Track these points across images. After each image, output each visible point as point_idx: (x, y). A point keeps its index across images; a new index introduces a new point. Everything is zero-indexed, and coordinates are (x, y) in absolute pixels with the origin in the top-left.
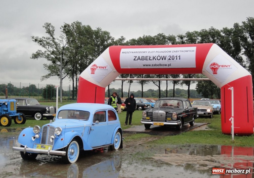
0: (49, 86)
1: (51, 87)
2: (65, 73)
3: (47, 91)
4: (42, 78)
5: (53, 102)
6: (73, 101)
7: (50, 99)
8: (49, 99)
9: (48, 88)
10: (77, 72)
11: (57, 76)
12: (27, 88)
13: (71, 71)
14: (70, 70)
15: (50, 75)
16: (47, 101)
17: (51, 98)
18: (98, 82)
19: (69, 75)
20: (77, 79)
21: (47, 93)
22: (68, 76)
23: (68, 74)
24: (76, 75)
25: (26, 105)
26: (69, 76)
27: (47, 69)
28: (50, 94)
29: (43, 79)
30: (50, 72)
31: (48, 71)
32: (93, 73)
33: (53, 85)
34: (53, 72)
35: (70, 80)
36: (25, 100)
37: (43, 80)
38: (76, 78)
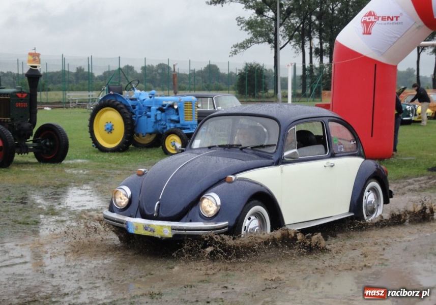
0: (251, 66)
1: (254, 68)
2: (284, 37)
3: (247, 79)
4: (234, 49)
5: (261, 102)
6: (305, 99)
7: (254, 96)
8: (249, 97)
9: (249, 71)
10: (312, 34)
11: (267, 43)
12: (200, 73)
13: (299, 31)
14: (297, 29)
15: (250, 41)
16: (248, 100)
17: (256, 95)
18: (380, 52)
19: (294, 40)
20: (311, 48)
21: (246, 82)
22: (290, 43)
23: (291, 38)
24: (310, 39)
25: (215, 108)
26: (293, 43)
27: (244, 28)
28: (254, 85)
29: (235, 52)
30: (251, 36)
31: (247, 32)
32: (367, 32)
33: (258, 65)
34: (257, 35)
35: (297, 52)
36: (212, 98)
37: (235, 54)
38: (309, 46)
